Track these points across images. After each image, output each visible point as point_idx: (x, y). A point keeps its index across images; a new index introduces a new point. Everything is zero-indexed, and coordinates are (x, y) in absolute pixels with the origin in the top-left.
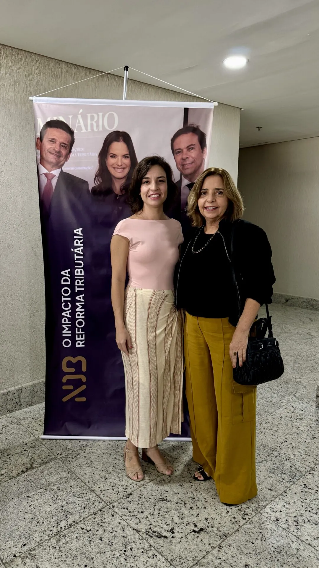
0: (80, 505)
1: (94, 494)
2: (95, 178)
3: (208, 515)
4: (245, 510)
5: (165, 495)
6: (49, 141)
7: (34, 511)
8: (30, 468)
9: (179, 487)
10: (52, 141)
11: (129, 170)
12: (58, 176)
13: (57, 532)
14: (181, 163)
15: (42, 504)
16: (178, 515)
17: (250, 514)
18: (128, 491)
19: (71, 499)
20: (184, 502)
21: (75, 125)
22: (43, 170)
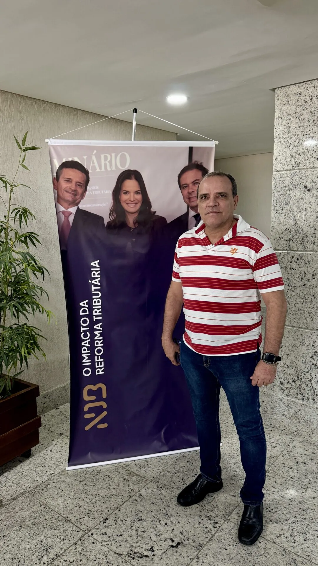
0: (59, 537)
1: (71, 524)
2: (110, 214)
3: (182, 529)
4: (215, 519)
5: (139, 515)
7: (13, 550)
10: (68, 181)
11: (141, 205)
12: (75, 213)
14: (187, 197)
15: (20, 542)
16: (155, 532)
17: (220, 522)
18: (103, 516)
19: (48, 533)
20: (158, 519)
22: (61, 208)
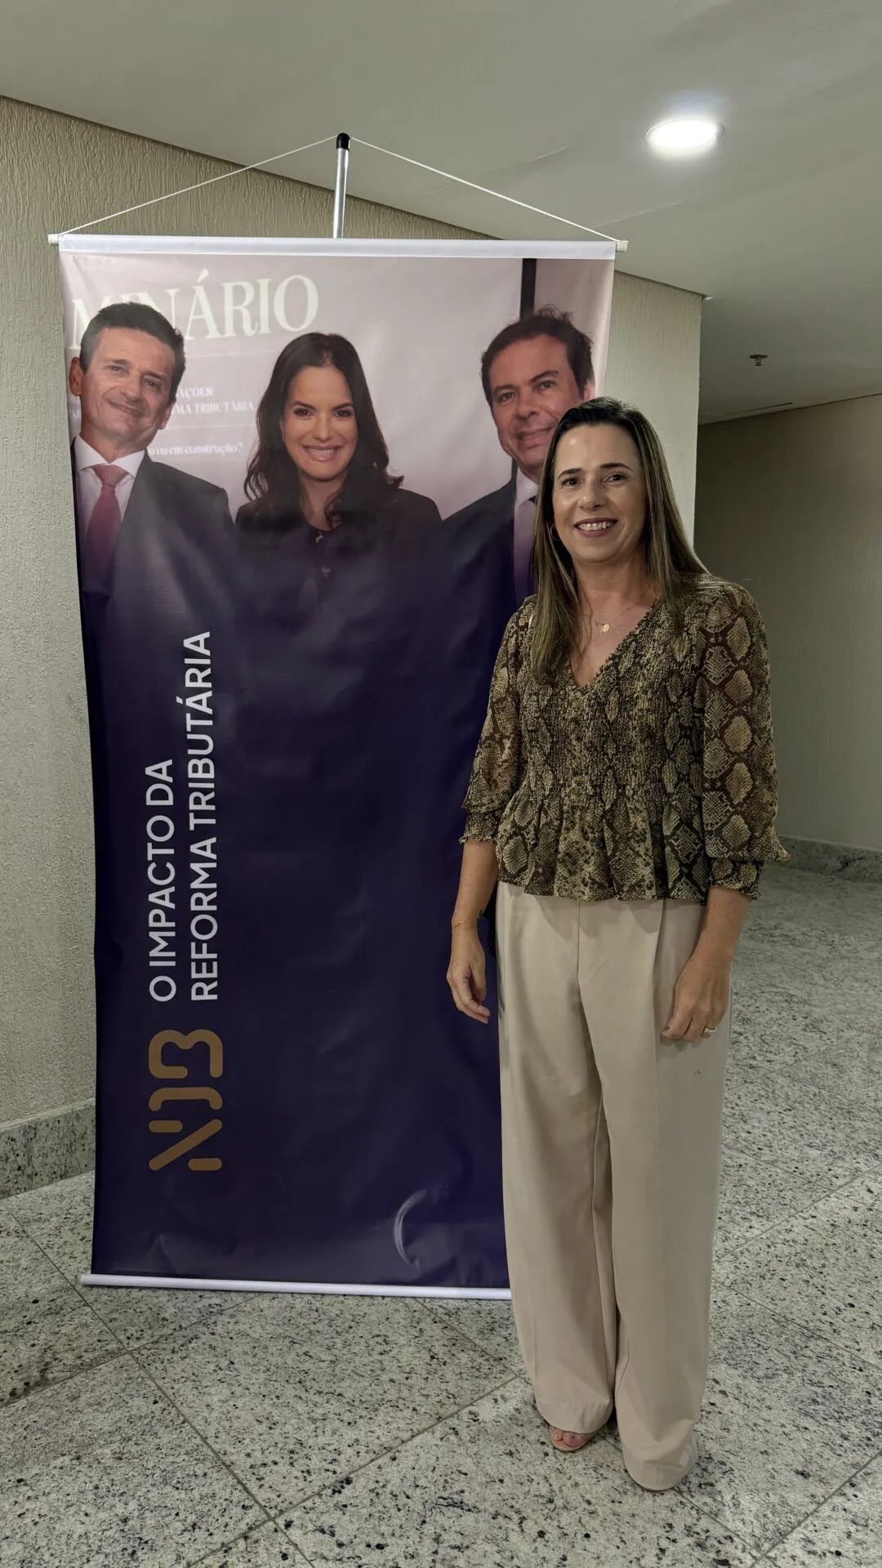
2: (247, 480)
5: (457, 1487)
6: (109, 367)
8: (37, 1384)
10: (117, 369)
11: (352, 453)
12: (135, 476)
14: (512, 431)
20: (518, 1513)
21: (188, 320)
22: (91, 457)
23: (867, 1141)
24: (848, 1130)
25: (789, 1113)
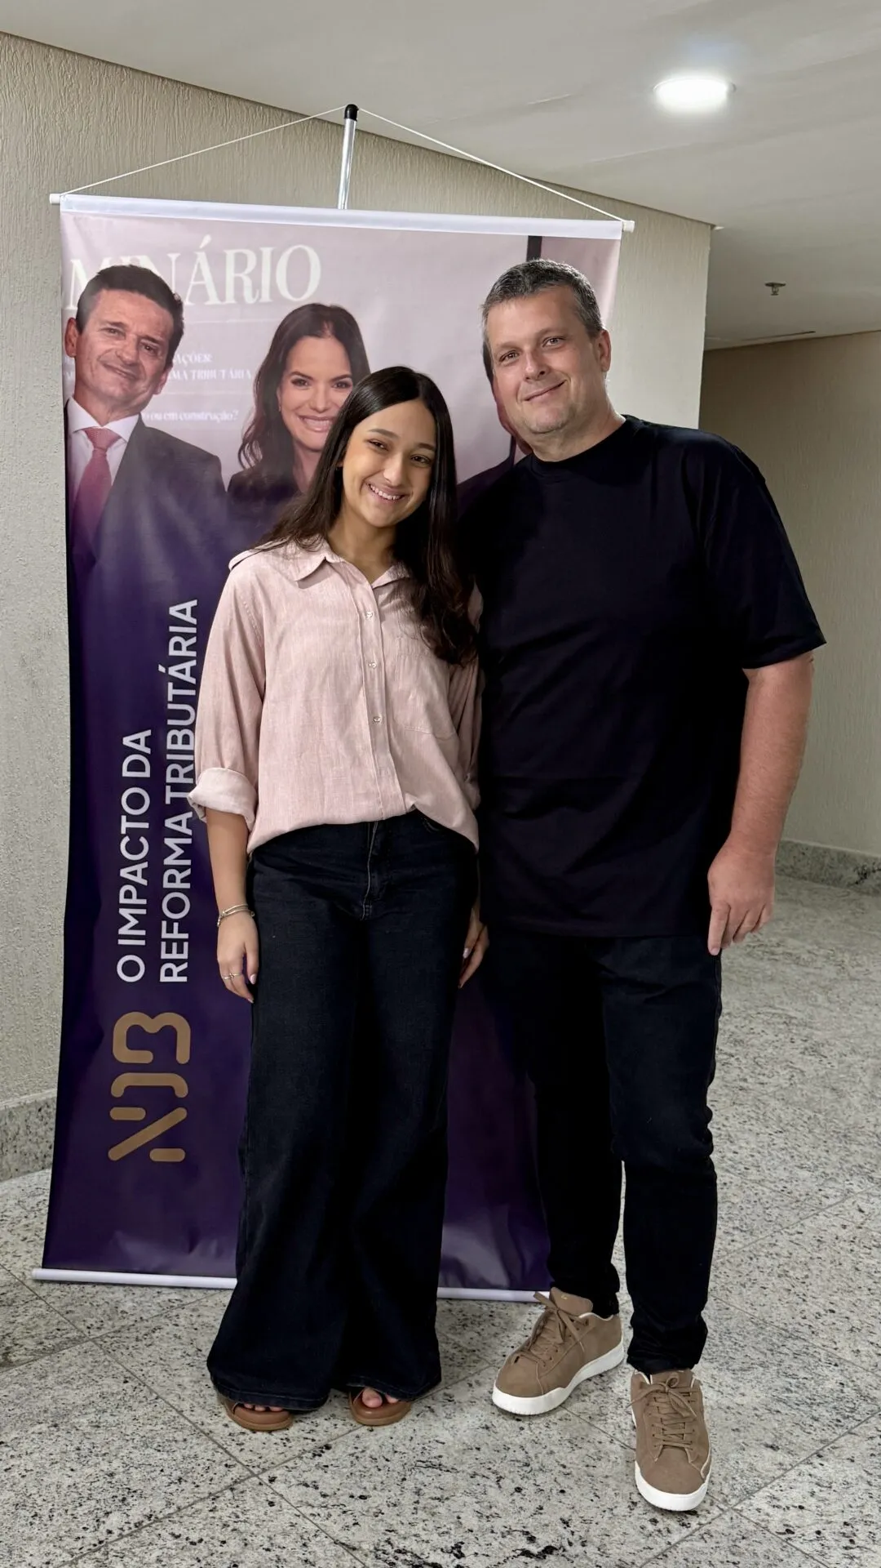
0: (167, 1472)
1: (210, 1443)
2: (242, 449)
3: (569, 1511)
5: (435, 1453)
6: (105, 329)
7: (22, 1484)
9: (481, 1430)
10: (115, 331)
12: (127, 440)
13: (96, 1542)
15: (47, 1466)
16: (477, 1507)
17: (704, 1513)
19: (136, 1455)
20: (495, 1473)
21: (188, 283)
22: (83, 419)
23: (862, 1164)
24: (843, 1153)
25: (780, 1135)
